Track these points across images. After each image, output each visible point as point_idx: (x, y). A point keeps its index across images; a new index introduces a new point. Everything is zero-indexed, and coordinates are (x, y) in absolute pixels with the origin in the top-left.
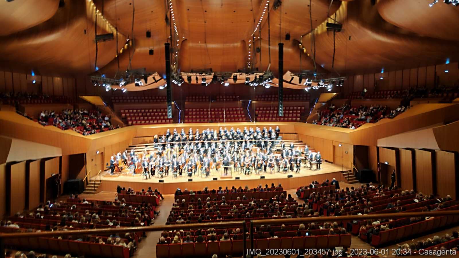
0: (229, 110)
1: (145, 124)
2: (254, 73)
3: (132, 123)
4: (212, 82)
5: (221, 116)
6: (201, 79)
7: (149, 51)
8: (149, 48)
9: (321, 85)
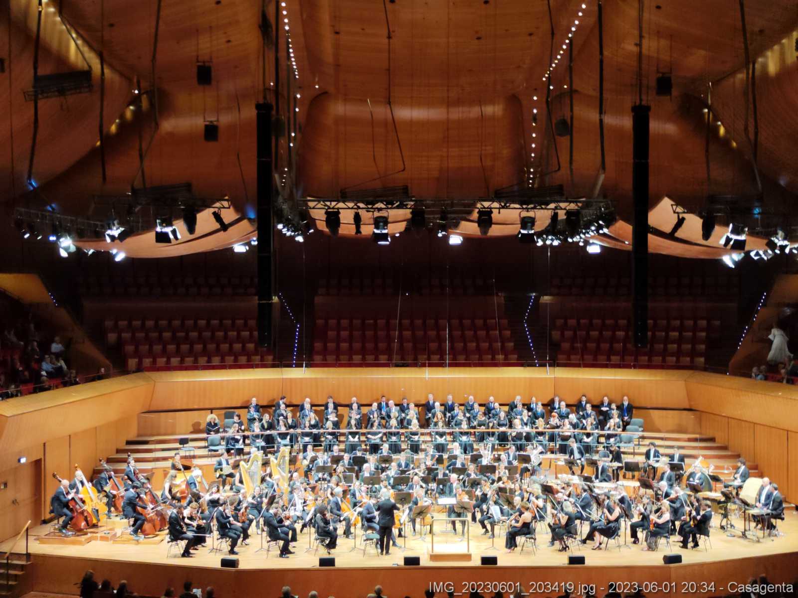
0: (461, 324)
1: (182, 367)
2: (548, 205)
3: (140, 363)
4: (406, 233)
6: (372, 221)
7: (203, 128)
8: (204, 118)
9: (778, 245)
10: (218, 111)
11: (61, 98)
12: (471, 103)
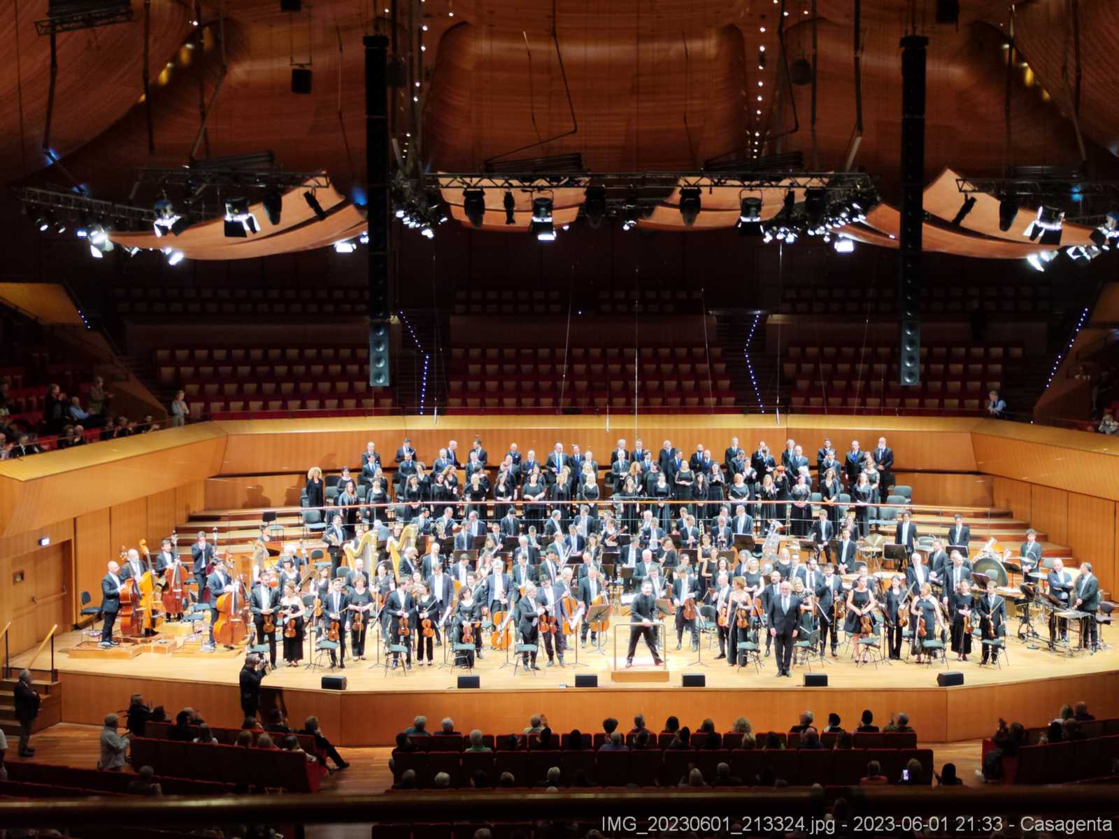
0: (656, 354)
1: (265, 414)
2: (779, 179)
3: (207, 408)
4: (578, 224)
5: (617, 384)
6: (530, 206)
7: (290, 74)
8: (292, 61)
9: (1107, 237)
10: (311, 49)
11: (89, 30)
12: (673, 37)
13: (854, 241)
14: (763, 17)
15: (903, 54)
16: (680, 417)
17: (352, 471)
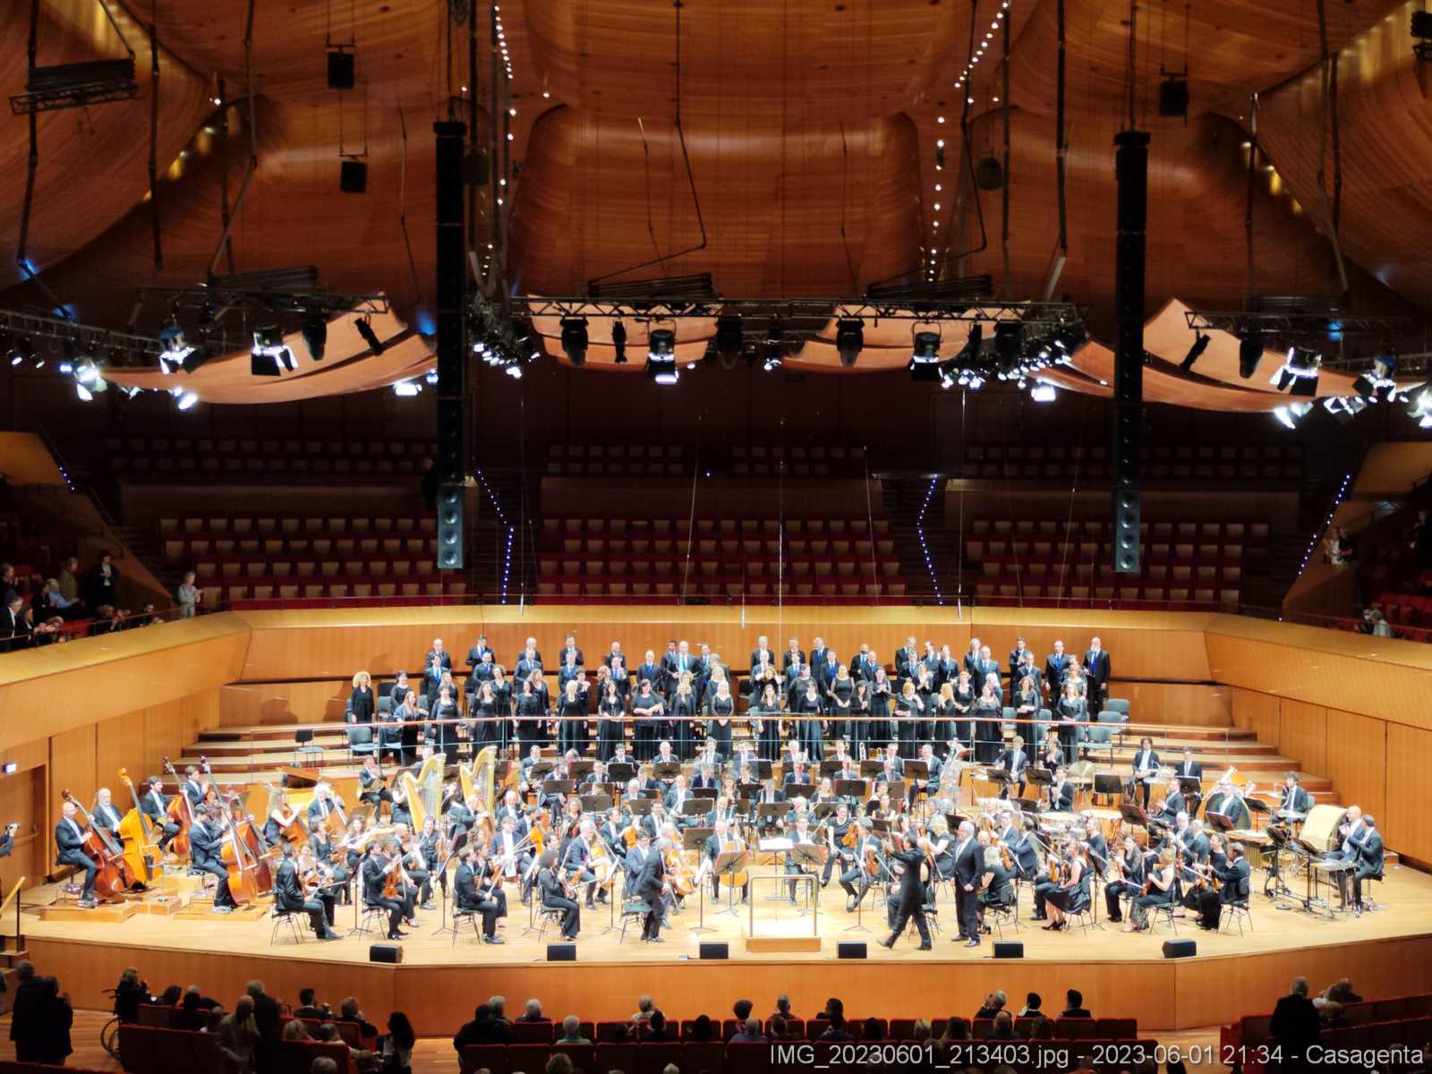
0: (804, 527)
1: (300, 603)
2: (963, 311)
3: (225, 594)
4: (707, 361)
5: (755, 566)
6: (646, 340)
7: (337, 170)
8: (341, 151)
9: (1375, 387)
10: (366, 137)
11: (80, 109)
12: (826, 128)
13: (1057, 389)
14: (942, 104)
15: (1118, 155)
16: (835, 609)
17: (410, 676)
